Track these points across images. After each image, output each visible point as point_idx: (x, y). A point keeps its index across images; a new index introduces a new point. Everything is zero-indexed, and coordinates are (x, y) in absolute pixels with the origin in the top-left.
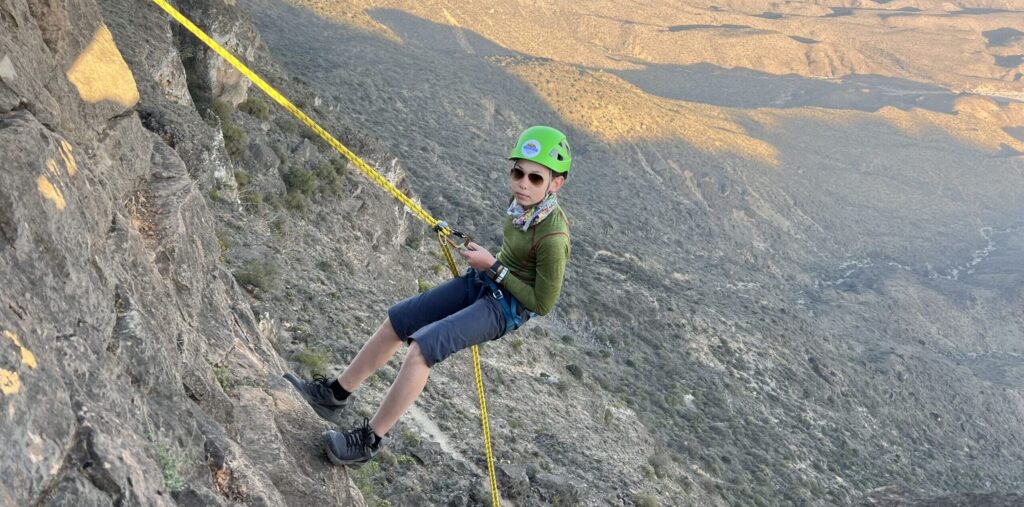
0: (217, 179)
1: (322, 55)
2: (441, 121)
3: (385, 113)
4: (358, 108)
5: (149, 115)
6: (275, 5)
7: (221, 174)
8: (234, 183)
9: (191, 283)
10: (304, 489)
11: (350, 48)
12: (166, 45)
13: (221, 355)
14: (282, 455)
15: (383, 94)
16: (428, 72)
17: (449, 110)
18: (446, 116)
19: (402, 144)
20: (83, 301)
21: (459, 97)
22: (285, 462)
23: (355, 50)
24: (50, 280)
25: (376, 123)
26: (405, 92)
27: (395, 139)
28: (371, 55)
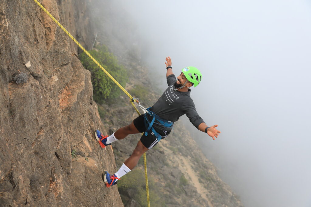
9: (74, 118)
10: (85, 193)
13: (76, 143)
14: (82, 181)
20: (28, 133)
22: (82, 183)
24: (20, 128)
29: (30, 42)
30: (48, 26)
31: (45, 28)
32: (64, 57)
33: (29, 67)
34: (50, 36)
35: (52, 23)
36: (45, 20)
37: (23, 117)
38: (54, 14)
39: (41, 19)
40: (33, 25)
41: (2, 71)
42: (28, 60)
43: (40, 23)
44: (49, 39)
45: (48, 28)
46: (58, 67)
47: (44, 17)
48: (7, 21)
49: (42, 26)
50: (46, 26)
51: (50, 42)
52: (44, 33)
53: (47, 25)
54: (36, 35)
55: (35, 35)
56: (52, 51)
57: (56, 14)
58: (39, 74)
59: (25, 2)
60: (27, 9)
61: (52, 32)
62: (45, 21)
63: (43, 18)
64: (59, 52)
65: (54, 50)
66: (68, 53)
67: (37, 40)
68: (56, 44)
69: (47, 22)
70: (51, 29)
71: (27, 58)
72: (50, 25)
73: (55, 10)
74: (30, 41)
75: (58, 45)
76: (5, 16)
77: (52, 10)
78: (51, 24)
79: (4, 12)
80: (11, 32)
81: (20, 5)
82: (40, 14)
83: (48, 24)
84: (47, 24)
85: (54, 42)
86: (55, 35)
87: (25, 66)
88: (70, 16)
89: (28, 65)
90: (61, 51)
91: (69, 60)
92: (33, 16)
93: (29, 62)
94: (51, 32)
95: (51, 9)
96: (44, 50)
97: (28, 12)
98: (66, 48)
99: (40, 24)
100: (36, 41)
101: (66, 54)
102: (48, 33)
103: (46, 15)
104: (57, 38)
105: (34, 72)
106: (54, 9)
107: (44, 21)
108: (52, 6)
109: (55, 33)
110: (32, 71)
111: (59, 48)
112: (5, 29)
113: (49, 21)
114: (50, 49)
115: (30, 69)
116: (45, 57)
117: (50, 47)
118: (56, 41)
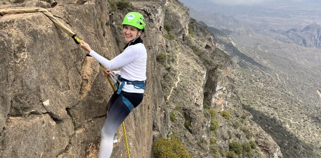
0: (203, 138)
1: (259, 99)
2: (306, 136)
3: (280, 128)
4: (269, 123)
5: (186, 110)
6: (245, 78)
7: (205, 136)
8: (208, 141)
11: (271, 99)
12: (200, 87)
15: (281, 120)
16: (305, 115)
17: (311, 133)
18: (309, 135)
19: (285, 142)
21: (317, 128)
23: (273, 100)
25: (275, 131)
26: (291, 121)
27: (282, 140)
28: (280, 103)
30: (86, 78)
31: (83, 80)
33: (47, 105)
35: (90, 75)
36: (84, 73)
37: (17, 151)
38: (95, 69)
39: (80, 72)
41: (3, 97)
42: (47, 98)
43: (79, 75)
44: (85, 90)
45: (85, 80)
46: (91, 118)
47: (84, 70)
48: (26, 54)
49: (80, 77)
50: (84, 78)
51: (84, 92)
54: (69, 82)
58: (59, 116)
60: (64, 57)
65: (88, 100)
67: (69, 87)
68: (90, 95)
70: (88, 81)
71: (46, 96)
72: (88, 77)
75: (92, 96)
76: (26, 50)
79: (26, 45)
80: (28, 64)
82: (81, 67)
83: (87, 76)
84: (85, 76)
85: (89, 92)
87: (43, 104)
88: (148, 108)
89: (46, 103)
93: (48, 101)
94: (88, 84)
95: (92, 64)
96: (76, 98)
98: (101, 101)
101: (101, 106)
102: (84, 84)
103: (86, 69)
104: (93, 89)
105: (53, 112)
106: (95, 65)
109: (91, 85)
110: (50, 110)
111: (93, 99)
112: (22, 60)
113: (88, 74)
114: (83, 99)
115: (48, 108)
116: (76, 105)
117: (84, 96)
118: (91, 92)
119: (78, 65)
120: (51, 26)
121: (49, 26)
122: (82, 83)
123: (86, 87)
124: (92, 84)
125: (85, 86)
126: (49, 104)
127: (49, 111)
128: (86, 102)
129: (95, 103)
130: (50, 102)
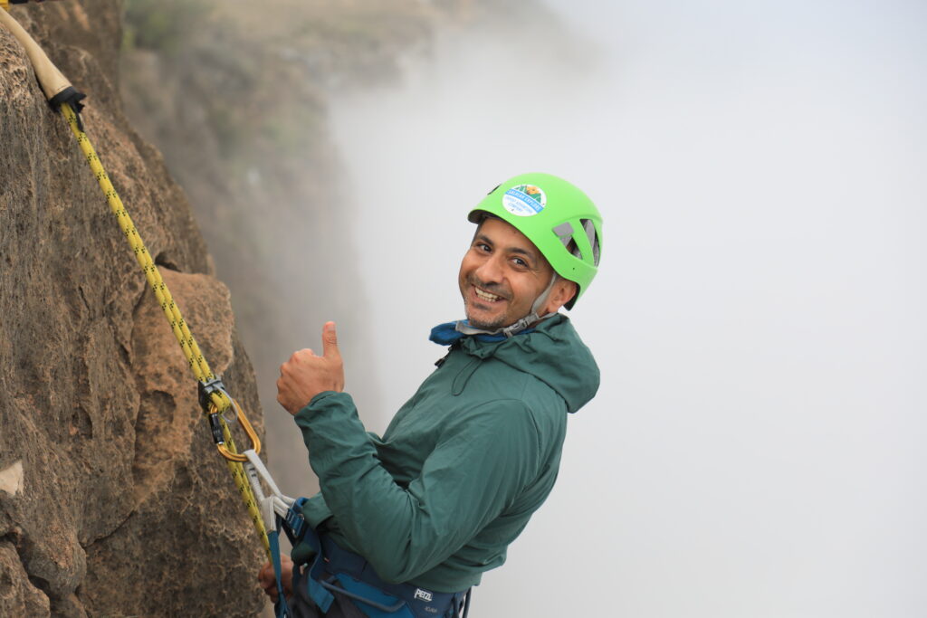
29: (49, 407)
30: (164, 388)
31: (145, 395)
32: (224, 575)
33: (13, 494)
34: (163, 439)
36: (149, 359)
38: (207, 336)
39: (128, 348)
40: (80, 341)
42: (14, 454)
43: (122, 365)
44: (157, 455)
45: (157, 400)
47: (150, 344)
49: (131, 380)
50: (152, 386)
51: (155, 467)
52: (135, 417)
53: (159, 382)
54: (87, 392)
55: (84, 389)
56: (161, 515)
57: (220, 337)
59: (60, 209)
60: (66, 252)
61: (178, 418)
62: (149, 361)
63: (142, 349)
64: (196, 536)
65: (172, 515)
66: (251, 557)
67: (89, 422)
68: (187, 484)
69: (162, 368)
70: (173, 405)
71: (11, 440)
72: (175, 385)
73: (218, 317)
74: (46, 400)
75: (198, 490)
77: (197, 317)
78: (179, 380)
81: (30, 193)
82: (132, 324)
83: (166, 377)
84: (158, 376)
85: (182, 469)
86: (191, 434)
89: (11, 480)
90: (209, 534)
91: (251, 598)
92: (90, 302)
93: (18, 468)
94: (171, 419)
95: (192, 310)
96: (117, 494)
97: (67, 271)
98: (245, 527)
99: (121, 369)
100: (81, 422)
101: (239, 556)
102: (152, 421)
103: (160, 336)
104: (203, 456)
105: (33, 538)
106: (210, 314)
107: (144, 364)
108: (205, 297)
109: (192, 426)
110: (25, 524)
111: (203, 509)
113: (173, 362)
114: (152, 502)
115: (15, 508)
116: (111, 536)
117: (154, 490)
118: (194, 468)
119: (119, 311)
120: (23, 68)
121: (14, 63)
122: (141, 417)
123: (162, 440)
124: (197, 422)
125: (157, 431)
126: (21, 490)
127: (19, 530)
128: (163, 522)
129: (207, 539)
130: (25, 480)
